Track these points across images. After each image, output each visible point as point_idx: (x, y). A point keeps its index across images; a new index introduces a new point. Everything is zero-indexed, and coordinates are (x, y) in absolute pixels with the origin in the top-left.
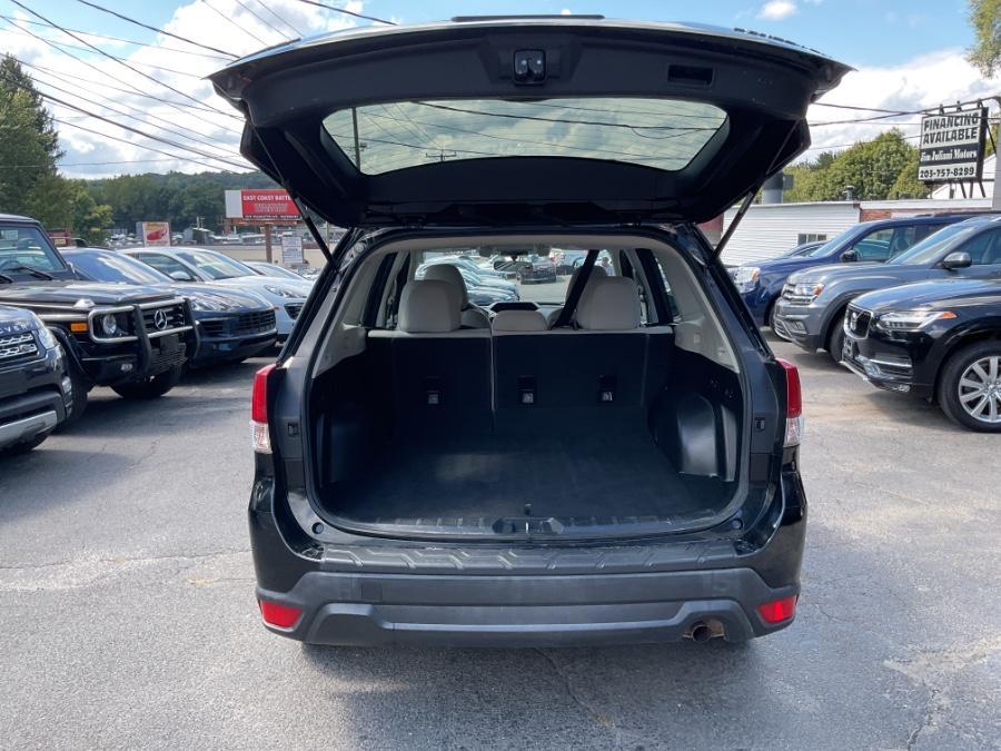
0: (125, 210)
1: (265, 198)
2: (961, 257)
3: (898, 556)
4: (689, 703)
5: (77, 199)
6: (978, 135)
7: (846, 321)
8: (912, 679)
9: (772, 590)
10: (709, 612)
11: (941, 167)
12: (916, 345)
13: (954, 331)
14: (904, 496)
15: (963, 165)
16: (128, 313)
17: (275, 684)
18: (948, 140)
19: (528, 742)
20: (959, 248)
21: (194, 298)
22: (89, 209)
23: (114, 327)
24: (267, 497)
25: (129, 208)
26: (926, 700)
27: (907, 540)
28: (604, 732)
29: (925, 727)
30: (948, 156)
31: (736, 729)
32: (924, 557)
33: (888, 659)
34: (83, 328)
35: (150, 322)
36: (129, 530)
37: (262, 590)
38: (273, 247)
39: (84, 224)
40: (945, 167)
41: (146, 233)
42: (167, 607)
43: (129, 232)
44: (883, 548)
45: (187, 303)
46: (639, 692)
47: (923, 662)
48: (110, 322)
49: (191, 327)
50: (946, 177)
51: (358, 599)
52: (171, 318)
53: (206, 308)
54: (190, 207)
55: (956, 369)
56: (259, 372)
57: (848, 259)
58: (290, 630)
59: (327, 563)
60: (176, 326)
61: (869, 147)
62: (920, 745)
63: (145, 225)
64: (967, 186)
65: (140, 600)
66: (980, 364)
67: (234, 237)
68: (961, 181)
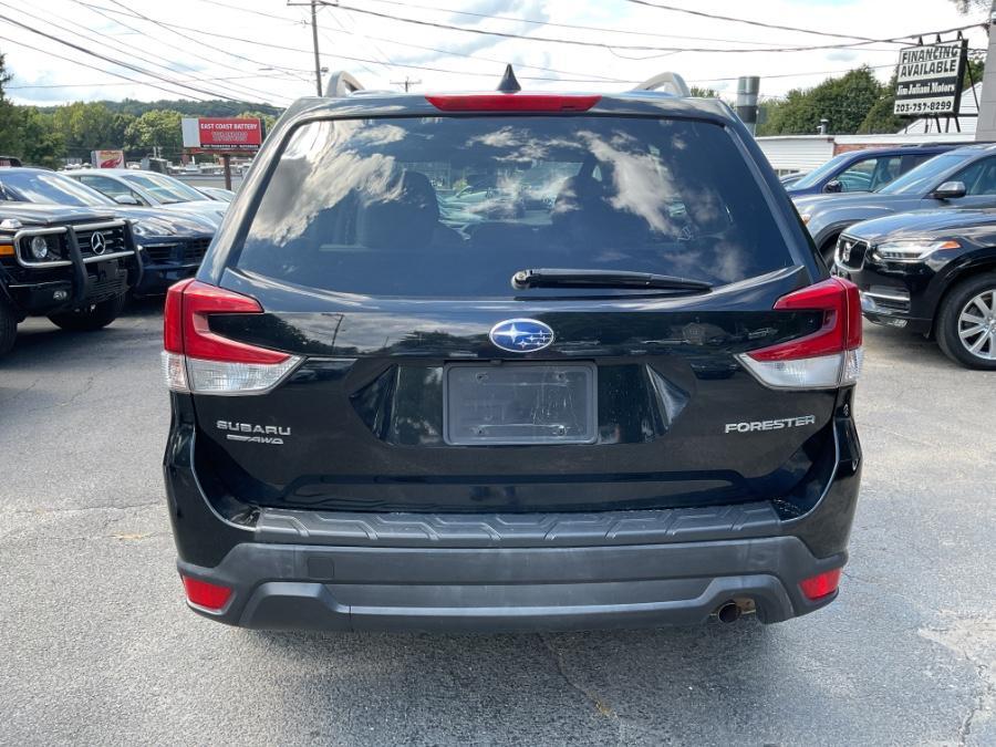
0: (79, 139)
1: (223, 126)
2: (955, 186)
3: (914, 504)
4: (701, 685)
5: (28, 125)
6: (956, 68)
7: (837, 251)
8: (953, 652)
9: (818, 562)
10: (744, 589)
11: (917, 101)
12: (915, 277)
13: (955, 263)
14: (910, 438)
15: (940, 99)
16: (60, 235)
17: (210, 664)
18: (926, 72)
19: (515, 738)
20: (952, 178)
21: (136, 220)
22: (40, 137)
23: (45, 251)
24: (185, 448)
25: (83, 136)
26: (973, 678)
27: (922, 487)
28: (605, 723)
29: (977, 712)
30: (926, 90)
31: (760, 717)
32: (942, 506)
33: (922, 627)
34: (8, 251)
35: (86, 245)
36: (53, 476)
37: (183, 563)
38: (233, 178)
39: (36, 153)
40: (922, 101)
41: (100, 161)
42: (88, 568)
43: (84, 162)
44: (898, 496)
45: (127, 226)
46: (642, 672)
47: (962, 631)
48: (40, 246)
49: (133, 252)
50: (922, 112)
51: (303, 577)
52: (111, 242)
53: (152, 233)
54: (146, 137)
55: (957, 303)
56: (171, 288)
57: (831, 190)
58: (219, 612)
59: (263, 532)
60: (116, 251)
61: (839, 84)
62: (974, 736)
63: (98, 153)
64: (943, 121)
65: (59, 559)
66: (982, 297)
67: (192, 167)
68: (936, 116)
